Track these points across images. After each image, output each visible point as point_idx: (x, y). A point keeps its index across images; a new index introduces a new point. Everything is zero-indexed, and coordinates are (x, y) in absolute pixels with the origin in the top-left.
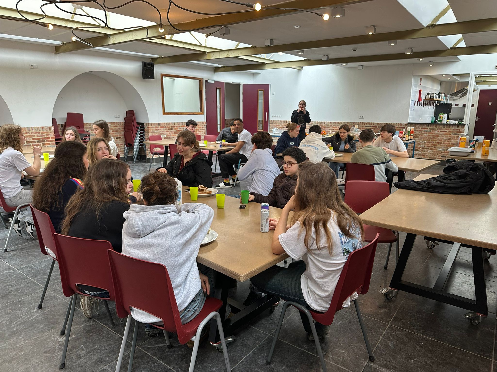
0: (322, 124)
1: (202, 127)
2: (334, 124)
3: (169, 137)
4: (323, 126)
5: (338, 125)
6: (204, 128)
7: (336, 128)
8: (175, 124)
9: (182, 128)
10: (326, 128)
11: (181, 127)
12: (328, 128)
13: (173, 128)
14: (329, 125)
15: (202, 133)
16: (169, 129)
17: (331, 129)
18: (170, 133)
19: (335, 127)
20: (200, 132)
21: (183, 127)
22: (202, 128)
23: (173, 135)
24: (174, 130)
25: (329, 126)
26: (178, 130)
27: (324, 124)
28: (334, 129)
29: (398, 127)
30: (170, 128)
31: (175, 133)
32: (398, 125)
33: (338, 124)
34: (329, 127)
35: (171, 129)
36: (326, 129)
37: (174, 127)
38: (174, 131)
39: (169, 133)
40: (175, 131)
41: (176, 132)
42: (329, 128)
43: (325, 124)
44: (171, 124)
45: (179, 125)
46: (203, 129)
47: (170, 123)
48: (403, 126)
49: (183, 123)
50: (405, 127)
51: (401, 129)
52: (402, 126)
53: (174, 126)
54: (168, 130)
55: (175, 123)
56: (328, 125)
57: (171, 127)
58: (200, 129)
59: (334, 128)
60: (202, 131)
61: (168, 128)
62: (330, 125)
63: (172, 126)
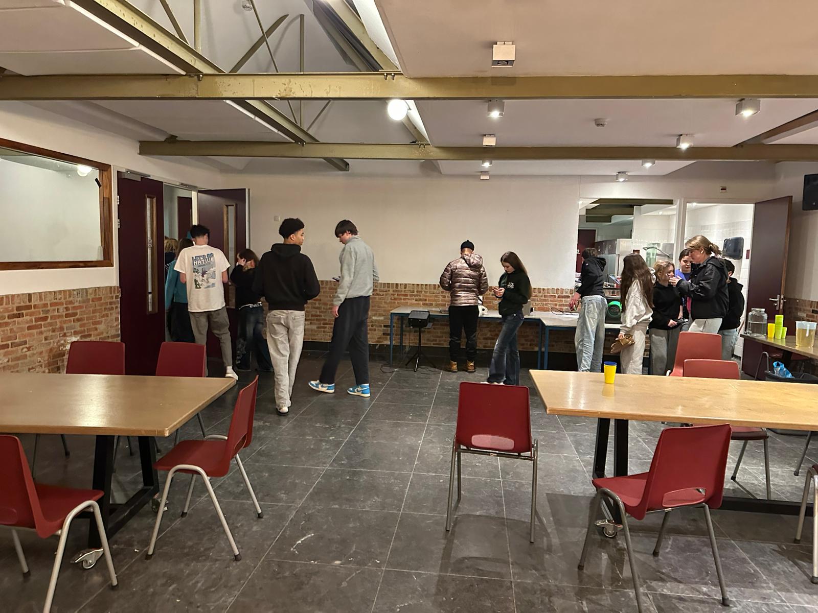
0: (399, 289)
1: (111, 303)
2: (426, 288)
3: (9, 342)
4: (403, 293)
5: (435, 291)
6: (114, 306)
7: (431, 297)
8: (30, 300)
9: (54, 310)
10: (409, 297)
11: (49, 308)
12: (413, 297)
13: (24, 312)
14: (415, 290)
15: (109, 318)
16: (9, 317)
17: (421, 300)
18: (15, 328)
19: (428, 294)
20: (103, 316)
21: (56, 308)
22: (109, 306)
23: (25, 336)
24: (28, 318)
25: (415, 293)
26: (42, 315)
27: (403, 289)
28: (426, 300)
29: (557, 295)
30: (15, 312)
31: (29, 328)
32: (556, 291)
33: (435, 288)
34: (415, 296)
35: (19, 316)
36: (409, 299)
37: (29, 307)
38: (27, 323)
39: (11, 330)
40: (31, 321)
41: (34, 323)
42: (415, 298)
43: (405, 288)
44: (17, 300)
45: (43, 302)
46: (112, 309)
47: (13, 296)
48: (566, 293)
49: (55, 292)
50: (569, 295)
51: (562, 299)
52: (564, 293)
53: (28, 304)
54: (7, 320)
55: (30, 295)
56: (413, 292)
57: (18, 308)
58: (105, 309)
59: (426, 296)
60: (109, 312)
61: (6, 315)
62: (417, 291)
63: (22, 304)
